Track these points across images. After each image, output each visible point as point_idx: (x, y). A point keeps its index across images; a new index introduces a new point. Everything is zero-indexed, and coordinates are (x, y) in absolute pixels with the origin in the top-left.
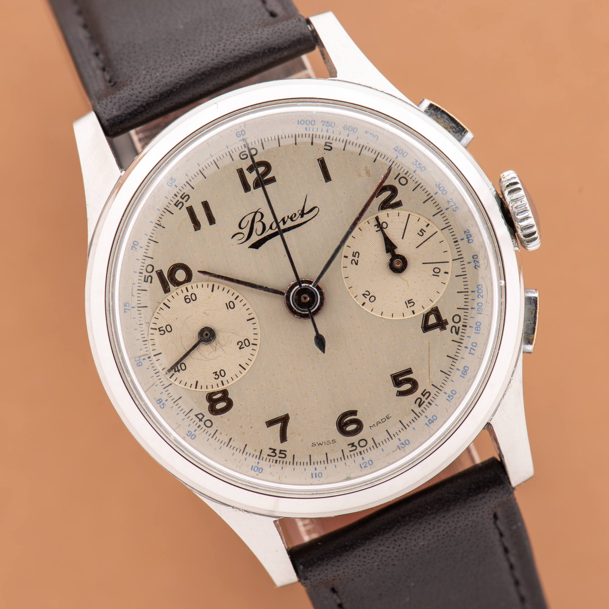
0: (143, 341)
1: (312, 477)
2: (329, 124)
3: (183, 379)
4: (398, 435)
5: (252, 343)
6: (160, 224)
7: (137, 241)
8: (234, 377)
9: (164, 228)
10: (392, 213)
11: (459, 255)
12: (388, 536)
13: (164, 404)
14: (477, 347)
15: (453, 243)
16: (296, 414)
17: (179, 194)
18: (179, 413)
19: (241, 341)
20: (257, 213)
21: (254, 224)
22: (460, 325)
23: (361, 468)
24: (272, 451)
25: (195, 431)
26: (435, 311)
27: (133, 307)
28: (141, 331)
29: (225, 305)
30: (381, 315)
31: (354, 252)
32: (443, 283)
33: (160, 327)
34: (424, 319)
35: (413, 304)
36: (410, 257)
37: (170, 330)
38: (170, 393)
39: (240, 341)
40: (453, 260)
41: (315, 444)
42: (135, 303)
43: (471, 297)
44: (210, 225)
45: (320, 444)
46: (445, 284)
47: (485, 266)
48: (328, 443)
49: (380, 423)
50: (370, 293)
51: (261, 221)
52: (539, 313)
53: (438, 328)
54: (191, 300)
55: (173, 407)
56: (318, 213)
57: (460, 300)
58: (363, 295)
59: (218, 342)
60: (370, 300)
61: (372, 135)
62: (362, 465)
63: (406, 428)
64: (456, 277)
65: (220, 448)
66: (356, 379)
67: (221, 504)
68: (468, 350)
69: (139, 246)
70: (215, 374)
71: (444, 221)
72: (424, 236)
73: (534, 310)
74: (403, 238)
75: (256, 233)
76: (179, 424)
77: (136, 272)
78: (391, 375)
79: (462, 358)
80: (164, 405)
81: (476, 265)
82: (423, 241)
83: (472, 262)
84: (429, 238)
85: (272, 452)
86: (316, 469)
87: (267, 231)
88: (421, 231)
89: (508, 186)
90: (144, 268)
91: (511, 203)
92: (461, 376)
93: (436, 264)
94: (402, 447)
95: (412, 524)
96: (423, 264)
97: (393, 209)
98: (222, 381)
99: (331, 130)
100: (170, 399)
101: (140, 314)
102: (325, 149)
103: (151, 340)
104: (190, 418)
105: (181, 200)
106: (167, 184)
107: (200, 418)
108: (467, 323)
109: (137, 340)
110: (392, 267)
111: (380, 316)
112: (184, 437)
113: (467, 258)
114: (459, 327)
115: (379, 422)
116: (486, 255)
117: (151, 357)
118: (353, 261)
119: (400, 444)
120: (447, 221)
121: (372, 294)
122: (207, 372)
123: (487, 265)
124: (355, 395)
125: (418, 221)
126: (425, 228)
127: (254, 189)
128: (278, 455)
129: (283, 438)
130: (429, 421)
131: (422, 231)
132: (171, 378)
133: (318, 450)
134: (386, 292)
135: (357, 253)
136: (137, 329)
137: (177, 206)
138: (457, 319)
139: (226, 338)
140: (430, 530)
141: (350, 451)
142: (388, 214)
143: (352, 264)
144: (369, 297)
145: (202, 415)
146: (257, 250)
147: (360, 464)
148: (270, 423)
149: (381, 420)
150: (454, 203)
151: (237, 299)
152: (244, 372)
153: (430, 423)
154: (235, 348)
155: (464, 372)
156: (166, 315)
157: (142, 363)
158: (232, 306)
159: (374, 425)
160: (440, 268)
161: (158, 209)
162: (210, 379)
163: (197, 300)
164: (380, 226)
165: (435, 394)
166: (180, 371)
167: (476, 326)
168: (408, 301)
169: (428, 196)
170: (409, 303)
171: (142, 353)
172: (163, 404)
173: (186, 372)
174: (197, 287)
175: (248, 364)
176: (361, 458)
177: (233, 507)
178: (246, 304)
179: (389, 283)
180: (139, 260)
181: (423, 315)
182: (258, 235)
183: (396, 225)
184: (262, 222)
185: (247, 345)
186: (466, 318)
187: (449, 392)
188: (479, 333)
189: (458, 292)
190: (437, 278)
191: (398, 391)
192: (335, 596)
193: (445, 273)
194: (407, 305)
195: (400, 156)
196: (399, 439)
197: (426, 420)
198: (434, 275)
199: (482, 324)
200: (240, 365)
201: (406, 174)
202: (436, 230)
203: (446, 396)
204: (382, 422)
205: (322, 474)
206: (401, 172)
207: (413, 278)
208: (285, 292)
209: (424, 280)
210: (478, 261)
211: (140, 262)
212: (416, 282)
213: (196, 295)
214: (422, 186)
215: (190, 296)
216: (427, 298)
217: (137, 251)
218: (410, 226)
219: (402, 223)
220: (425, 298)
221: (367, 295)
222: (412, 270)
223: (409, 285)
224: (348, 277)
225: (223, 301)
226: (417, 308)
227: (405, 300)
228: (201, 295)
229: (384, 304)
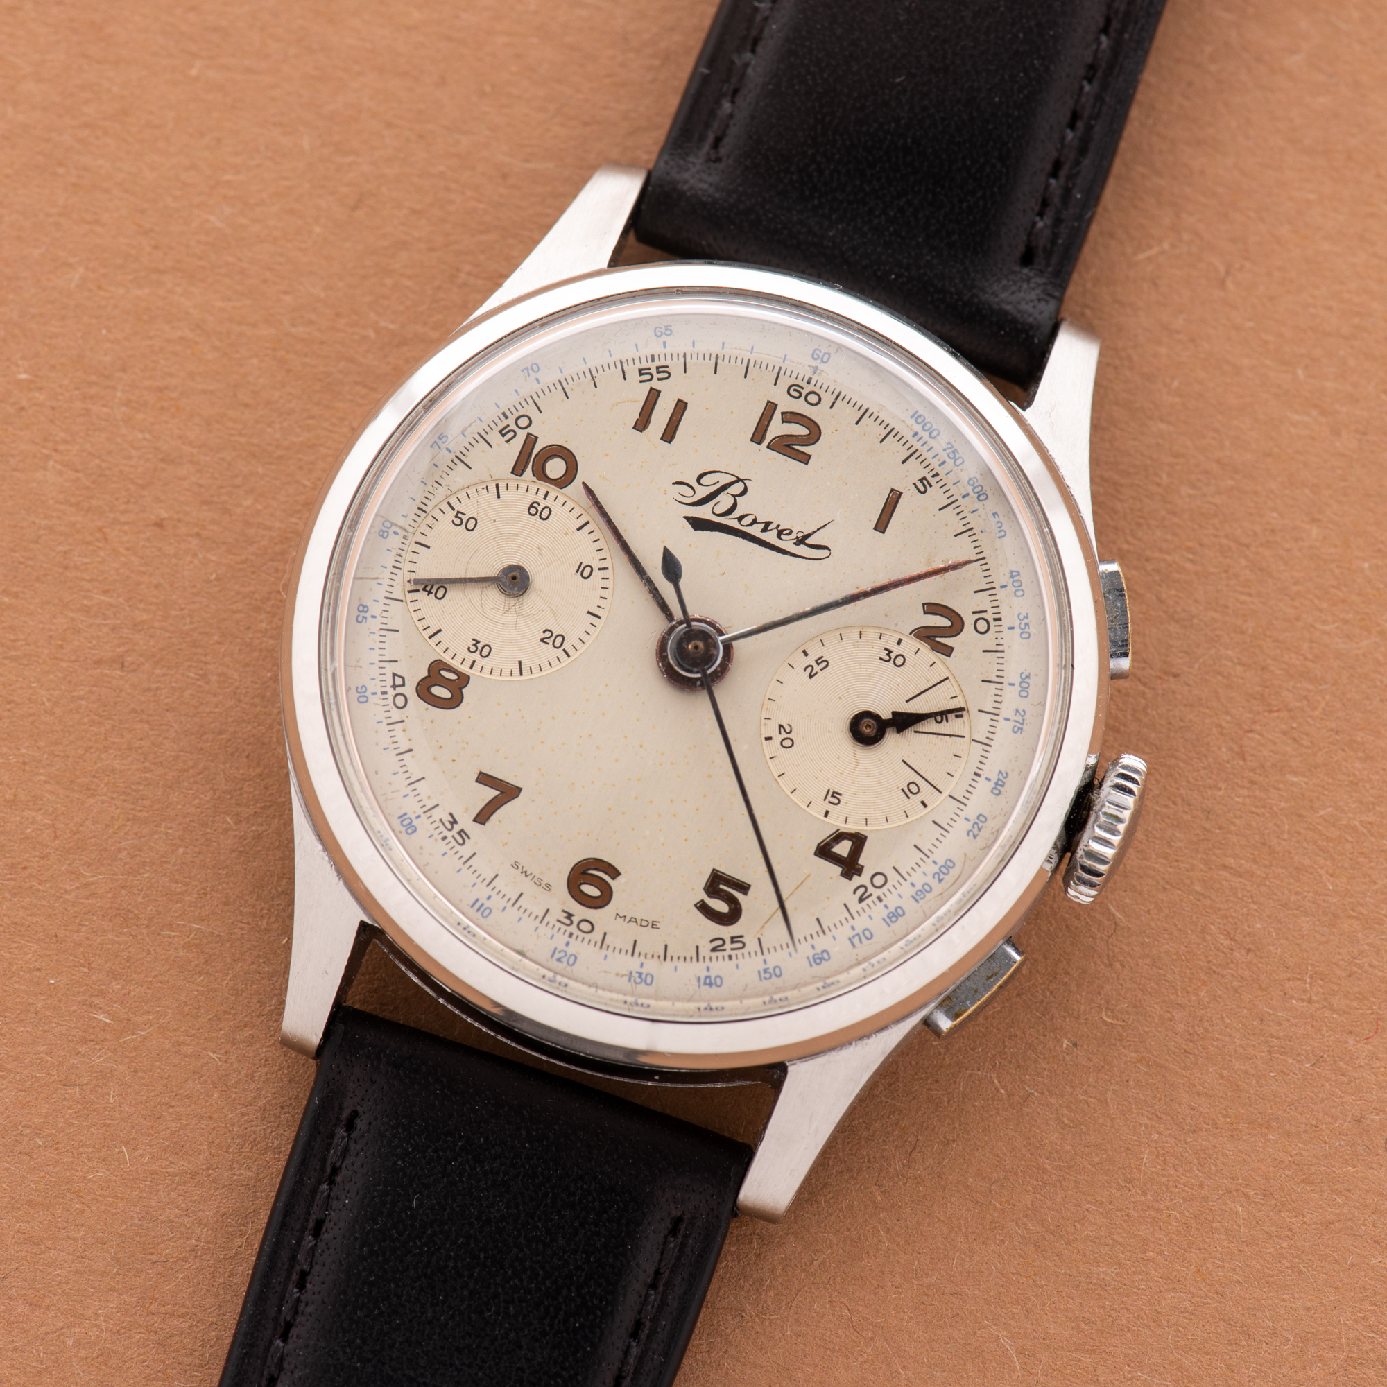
0: (419, 508)
1: (472, 906)
2: (955, 455)
3: (425, 609)
4: (646, 958)
5: (566, 649)
6: (594, 375)
7: (540, 366)
8: (497, 671)
9: (596, 387)
10: (926, 654)
11: (964, 796)
14: (870, 942)
15: (973, 773)
16: (532, 799)
17: (659, 361)
18: (374, 649)
19: (553, 632)
20: (740, 483)
21: (722, 494)
22: (876, 893)
23: (552, 956)
24: (451, 820)
25: (374, 694)
26: (858, 841)
27: (448, 450)
28: (429, 492)
29: (579, 564)
30: (779, 776)
31: (822, 657)
32: (906, 814)
33: (463, 512)
34: (833, 836)
35: (837, 802)
36: (893, 737)
37: (471, 528)
38: (388, 611)
39: (552, 630)
40: (950, 796)
41: (517, 866)
42: (456, 447)
43: (925, 868)
44: (661, 439)
45: (526, 872)
47: (986, 844)
48: (538, 882)
49: (636, 922)
50: (793, 732)
52: (1001, 987)
53: (842, 867)
54: (538, 514)
55: (374, 633)
57: (907, 859)
58: (781, 726)
59: (520, 603)
60: (782, 741)
61: (1000, 524)
62: (557, 952)
63: (665, 959)
64: (932, 823)
65: (385, 749)
68: (852, 933)
69: (537, 376)
70: (474, 642)
71: (988, 732)
72: (940, 725)
73: (997, 976)
74: (908, 701)
76: (359, 664)
77: (499, 408)
78: (714, 870)
79: (834, 938)
80: (364, 619)
81: (973, 832)
82: (932, 732)
83: (971, 823)
84: (944, 735)
86: (489, 898)
90: (517, 414)
92: (808, 959)
93: (921, 779)
94: (635, 981)
96: (902, 763)
97: (933, 650)
98: (474, 662)
99: (948, 465)
100: (380, 619)
101: (451, 469)
102: (915, 484)
103: (433, 517)
104: (382, 671)
105: (653, 371)
106: (655, 329)
107: (397, 683)
108: (886, 897)
109: (412, 498)
110: (856, 723)
111: (776, 776)
112: (350, 688)
113: (971, 811)
115: (636, 919)
116: (999, 830)
117: (409, 539)
118: (810, 669)
119: (637, 972)
120: (991, 736)
121: (793, 735)
122: (466, 631)
124: (639, 849)
125: (952, 698)
126: (951, 717)
127: (768, 447)
128: (454, 832)
129: (482, 817)
130: (707, 977)
131: (944, 716)
132: (410, 594)
133: (515, 878)
134: (814, 751)
135: (825, 663)
136: (426, 484)
137: (641, 374)
138: (879, 880)
139: (536, 609)
141: (558, 921)
142: (919, 649)
143: (805, 670)
144: (785, 735)
145: (404, 681)
146: (693, 530)
147: (556, 949)
148: (484, 779)
149: (642, 920)
150: (1023, 720)
151: (602, 571)
152: (516, 678)
153: (705, 983)
154: (536, 634)
155: (819, 958)
156: (485, 502)
157: (388, 534)
158: (586, 574)
159: (625, 917)
160: (921, 790)
161: (610, 351)
162: (461, 643)
163: (546, 521)
165: (749, 953)
166: (430, 595)
167: (894, 912)
168: (834, 792)
169: (998, 676)
170: (832, 796)
171: (401, 522)
172: (364, 617)
173: (438, 603)
174: (563, 505)
175: (531, 671)
176: (565, 942)
178: (607, 588)
179: (831, 743)
180: (519, 395)
181: (836, 829)
182: (713, 513)
183: (915, 675)
184: (735, 500)
185: (555, 644)
186: (892, 889)
187: (770, 965)
188: (889, 925)
189: (915, 846)
190: (904, 798)
191: (702, 901)
193: (923, 803)
194: (827, 795)
195: (1010, 589)
196: (642, 965)
197: (703, 974)
198: (903, 790)
199: (904, 917)
200: (520, 663)
201: (995, 620)
202: (966, 734)
203: (762, 967)
204: (639, 923)
205: (490, 912)
206: (990, 611)
207: (871, 767)
208: (677, 619)
209: (883, 784)
210: (980, 827)
211: (519, 399)
212: (869, 776)
213: (551, 515)
214: (1003, 657)
215: (542, 507)
216: (864, 813)
217: (527, 381)
218: (933, 694)
219: (927, 680)
220: (860, 809)
221: (785, 731)
222: (880, 756)
223: (855, 771)
224: (781, 682)
225: (581, 556)
226: (838, 813)
227: (830, 787)
228: (558, 521)
229: (797, 764)
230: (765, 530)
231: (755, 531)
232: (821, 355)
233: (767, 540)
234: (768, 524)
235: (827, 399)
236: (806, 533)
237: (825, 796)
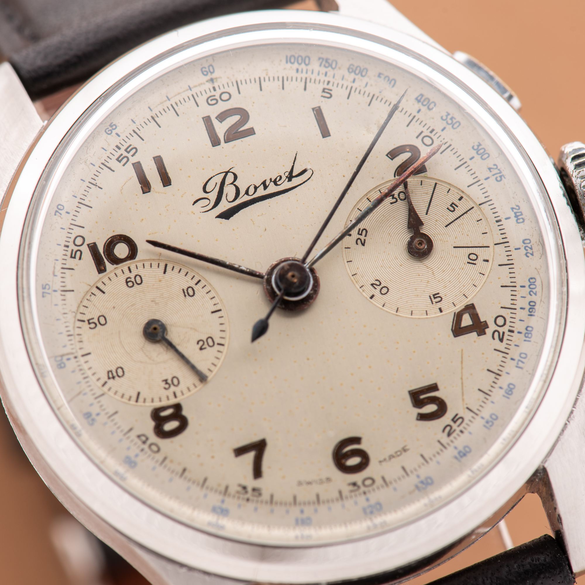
0: (68, 336)
1: (297, 524)
2: (329, 63)
3: (120, 389)
4: (417, 471)
5: (218, 342)
6: (95, 183)
7: (62, 204)
8: (192, 387)
9: (102, 188)
10: (413, 181)
11: (503, 239)
14: (527, 358)
15: (495, 222)
16: (276, 439)
17: (123, 146)
18: (114, 432)
19: (203, 339)
20: (229, 174)
21: (224, 188)
22: (506, 329)
23: (366, 513)
24: (242, 487)
25: (137, 456)
26: (470, 308)
27: (55, 291)
28: (65, 322)
29: (182, 291)
30: (397, 312)
31: (360, 230)
32: (482, 274)
33: (91, 318)
34: (455, 319)
35: (440, 299)
36: (437, 239)
37: (104, 323)
38: (103, 405)
39: (201, 339)
40: (495, 244)
41: (301, 482)
42: (57, 285)
43: (520, 294)
44: (164, 186)
45: (309, 482)
46: (484, 275)
47: (540, 253)
48: (321, 482)
49: (393, 457)
50: (382, 282)
51: (234, 183)
53: (475, 331)
54: (135, 283)
55: (107, 423)
56: (311, 176)
57: (505, 298)
58: (372, 285)
60: (380, 291)
61: (387, 79)
62: (366, 509)
63: (428, 463)
64: (500, 267)
65: (170, 481)
66: (361, 395)
68: (515, 363)
69: (65, 210)
70: (165, 382)
71: (483, 193)
72: (455, 211)
74: (427, 213)
75: (227, 200)
76: (114, 447)
77: (60, 245)
78: (409, 392)
79: (507, 373)
80: (94, 420)
81: (528, 253)
82: (454, 219)
83: (523, 248)
84: (463, 215)
86: (302, 512)
87: (242, 197)
88: (451, 205)
90: (71, 240)
91: (576, 171)
93: (472, 248)
94: (423, 488)
96: (455, 249)
97: (415, 175)
98: (174, 393)
99: (331, 73)
101: (65, 300)
102: (322, 96)
103: (77, 335)
104: (130, 440)
105: (125, 154)
106: (105, 131)
107: (143, 441)
108: (514, 327)
109: (60, 333)
110: (411, 246)
111: (395, 313)
113: (515, 242)
114: (504, 333)
115: (392, 455)
116: (541, 240)
117: (78, 357)
118: (359, 241)
119: (420, 483)
120: (487, 194)
121: (383, 284)
122: (154, 379)
123: (542, 253)
124: (359, 415)
125: (448, 192)
126: (457, 202)
127: (226, 142)
128: (250, 493)
129: (258, 472)
130: (459, 453)
131: (453, 205)
132: (104, 387)
133: (305, 490)
134: (403, 283)
135: (364, 231)
136: (59, 319)
137: (120, 161)
138: (500, 321)
139: (182, 335)
141: (351, 492)
143: (357, 244)
144: (379, 288)
145: (146, 436)
146: (227, 220)
147: (364, 508)
148: (240, 451)
149: (395, 453)
150: (499, 170)
151: (198, 284)
154: (194, 348)
155: (509, 391)
156: (99, 303)
157: (64, 364)
158: (191, 293)
159: (385, 459)
160: (478, 254)
161: (92, 164)
162: (158, 389)
163: (143, 283)
165: (470, 420)
166: (115, 378)
167: (527, 332)
168: (434, 295)
169: (460, 161)
170: (435, 298)
171: (66, 351)
172: (92, 420)
173: (124, 379)
174: (144, 267)
175: (211, 371)
176: (365, 500)
178: (210, 291)
179: (407, 271)
180: (64, 229)
181: (453, 314)
183: (417, 197)
184: (235, 185)
185: (210, 345)
186: (512, 320)
187: (487, 417)
188: (530, 341)
189: (502, 287)
190: (473, 267)
191: (419, 414)
193: (485, 261)
194: (431, 300)
195: (424, 109)
196: (418, 476)
197: (456, 453)
198: (469, 263)
199: (534, 330)
201: (431, 132)
202: (473, 205)
203: (483, 422)
204: (396, 456)
205: (310, 519)
206: (424, 129)
207: (440, 265)
208: (266, 274)
209: (455, 269)
210: (530, 247)
211: (65, 231)
212: (444, 271)
213: (142, 278)
214: (453, 149)
215: (133, 278)
216: (460, 292)
217: (62, 218)
218: (437, 199)
219: (426, 194)
220: (456, 292)
221: (377, 285)
222: (440, 255)
223: (435, 275)
224: (351, 261)
225: (179, 286)
226: (446, 304)
227: (429, 294)
228: (149, 278)
229: (400, 297)
230: (265, 187)
231: (261, 192)
232: (207, 69)
234: (264, 183)
235: (233, 90)
237: (430, 301)
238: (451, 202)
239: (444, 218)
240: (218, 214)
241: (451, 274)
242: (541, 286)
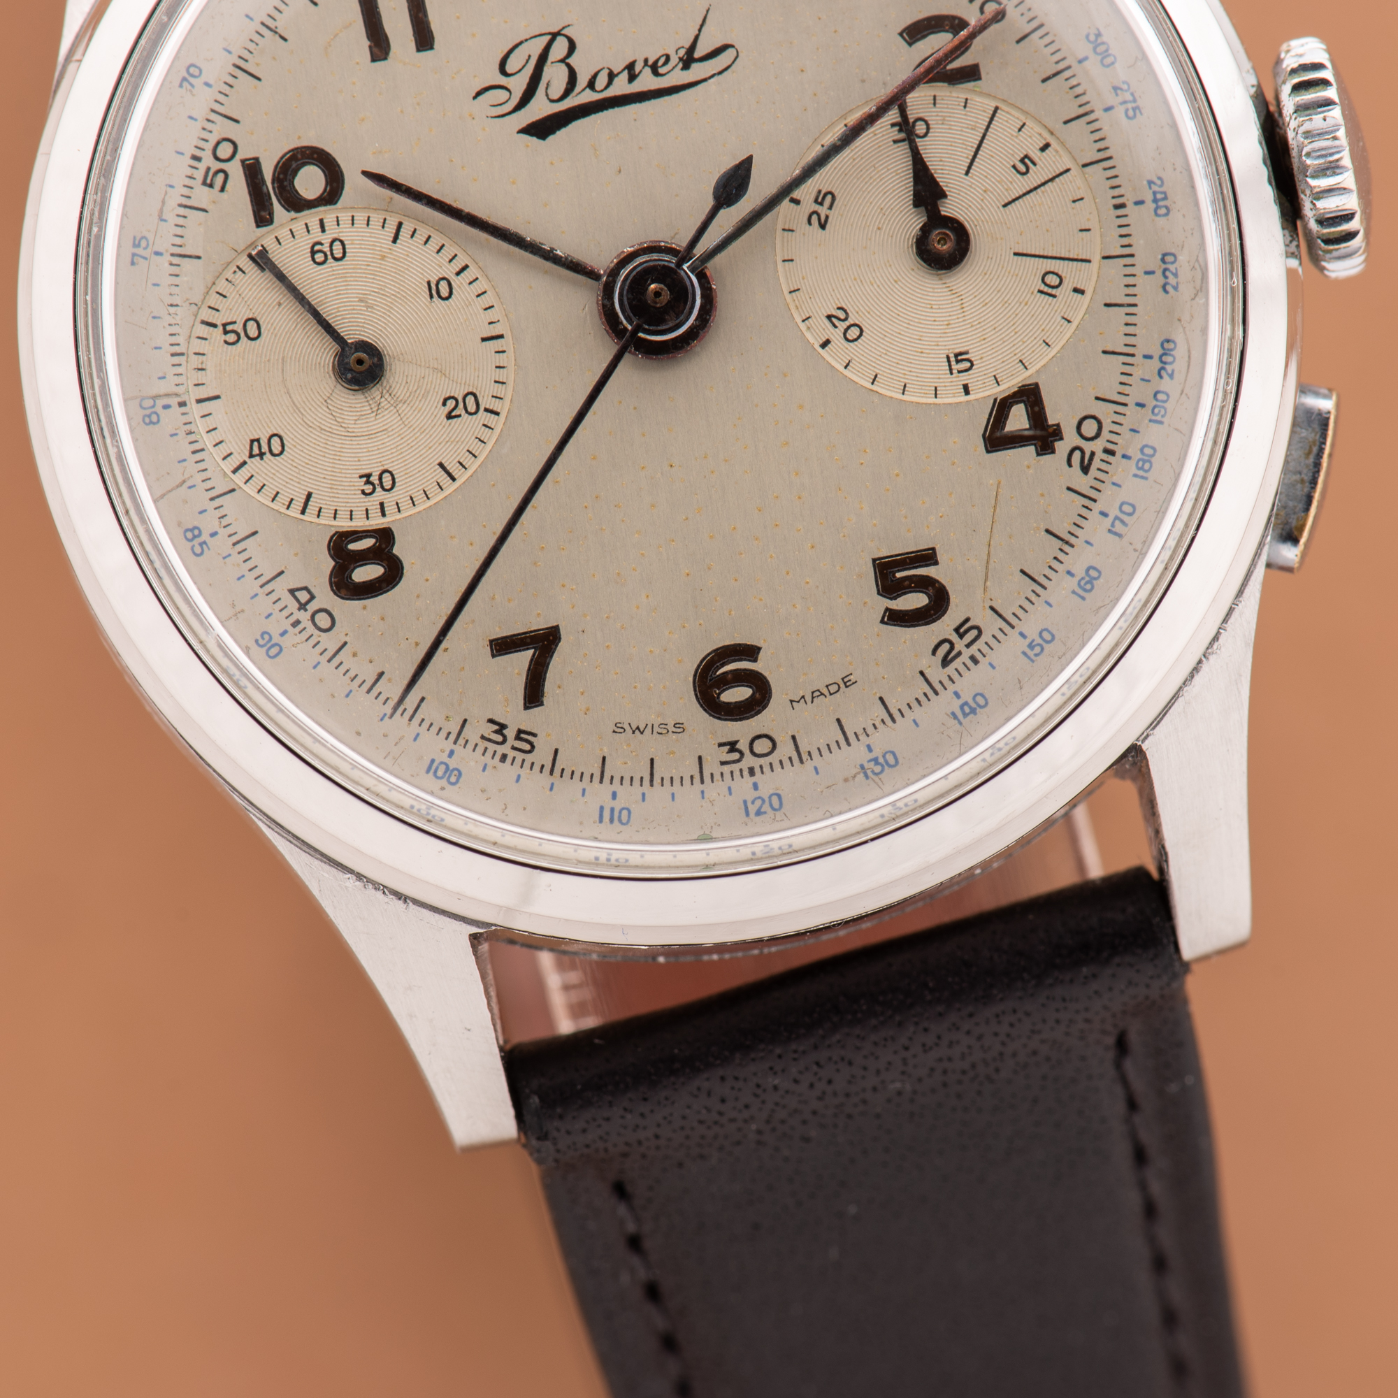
0: (173, 355)
1: (601, 821)
3: (271, 481)
4: (868, 735)
5: (487, 407)
6: (273, 27)
7: (198, 65)
8: (419, 497)
9: (285, 40)
10: (949, 96)
11: (1122, 246)
12: (801, 1048)
13: (205, 543)
14: (1135, 516)
15: (1112, 208)
16: (581, 629)
18: (243, 576)
19: (456, 396)
21: (545, 69)
22: (1098, 446)
23: (747, 814)
24: (496, 727)
25: (284, 633)
26: (1030, 395)
27: (157, 253)
28: (170, 325)
29: (426, 285)
30: (873, 383)
31: (820, 192)
32: (1066, 319)
33: (229, 321)
34: (994, 412)
35: (968, 364)
36: (982, 231)
37: (256, 335)
38: (226, 515)
39: (452, 395)
40: (1105, 258)
41: (622, 728)
42: (165, 242)
43: (1141, 372)
44: (418, 50)
45: (638, 728)
46: (1069, 321)
47: (1195, 288)
48: (663, 730)
49: (822, 694)
50: (850, 314)
51: (567, 61)
52: (1330, 455)
53: (1032, 444)
54: (329, 257)
55: (230, 555)
56: (733, 62)
57: (1108, 376)
58: (829, 317)
59: (387, 388)
60: (845, 334)
62: (749, 804)
63: (894, 720)
64: (1106, 308)
65: (347, 696)
66: (771, 557)
67: (325, 863)
68: (1107, 522)
69: (203, 79)
70: (365, 479)
71: (1096, 141)
72: (1028, 175)
73: (1318, 443)
74: (967, 173)
75: (547, 95)
76: (238, 608)
77: (182, 154)
78: (874, 560)
79: (1087, 542)
80: (204, 546)
81: (1169, 284)
82: (1024, 191)
83: (1159, 273)
84: (1043, 184)
85: (496, 732)
86: (614, 795)
87: (580, 93)
88: (1022, 161)
89: (1294, 71)
90: (209, 147)
91: (1296, 119)
92: (1074, 592)
93: (1054, 261)
94: (873, 772)
95: (874, 1022)
96: (1016, 257)
97: (954, 84)
98: (382, 504)
100: (223, 533)
101: (177, 276)
103: (196, 354)
104: (274, 597)
107: (303, 601)
108: (1116, 444)
109: (156, 348)
110: (923, 248)
111: (869, 385)
112: (248, 646)
113: (1145, 257)
114: (1093, 454)
115: (818, 690)
116: (1201, 259)
117: (188, 403)
118: (814, 217)
119: (870, 761)
120: (1102, 145)
121: (853, 317)
122: (343, 471)
123: (1198, 288)
124: (761, 600)
125: (1020, 130)
126: (1035, 155)
128: (511, 741)
129: (534, 695)
130: (962, 707)
131: (1027, 160)
132: (237, 474)
133: (629, 745)
134: (895, 320)
135: (829, 197)
136: (159, 318)
138: (1089, 428)
139: (413, 381)
140: (926, 1049)
141: (723, 763)
142: (935, 97)
143: (810, 223)
144: (844, 325)
145: (309, 592)
146: (541, 141)
147: (745, 802)
148: (502, 646)
149: (827, 686)
150: (1132, 94)
151: (462, 274)
152: (450, 487)
153: (965, 715)
154: (435, 414)
155: (1087, 583)
156: (250, 290)
157: (158, 416)
158: (445, 293)
159: (803, 697)
160: (1063, 275)
162: (348, 492)
163: (346, 259)
164: (906, 128)
165: (994, 636)
166: (264, 457)
167: (1142, 456)
168: (956, 355)
169: (1057, 62)
170: (958, 361)
171: (163, 387)
172: (201, 544)
173: (281, 461)
174: (353, 224)
175: (464, 466)
176: (750, 785)
177: (360, 876)
178: (485, 292)
179: (908, 295)
180: (196, 120)
181: (992, 401)
183: (953, 134)
184: (568, 66)
185: (469, 410)
186: (1116, 428)
187: (1032, 634)
188: (1146, 478)
189: (1104, 352)
190: (1050, 301)
191: (887, 609)
192: (622, 1210)
193: (1076, 290)
194: (950, 365)
196: (869, 748)
197: (955, 705)
198: (1041, 292)
199: (1157, 454)
200: (441, 465)
202: (1068, 164)
203: (1023, 644)
204: (826, 693)
205: (629, 812)
207: (980, 290)
208: (605, 271)
209: (1010, 302)
210: (1174, 271)
211: (199, 125)
212: (986, 304)
213: (347, 246)
214: (1047, 34)
215: (328, 245)
216: (1013, 354)
217: (193, 95)
218: (993, 142)
219: (972, 129)
220: (1005, 354)
221: (839, 319)
222: (982, 269)
223: (964, 310)
224: (792, 260)
225: (422, 274)
226: (979, 379)
227: (947, 351)
228: (361, 248)
229: (884, 352)
230: (632, 77)
231: (621, 86)
233: (645, 89)
234: (630, 66)
236: (687, 45)
237: (948, 368)
238: (1022, 153)
239: (1003, 186)
240: (524, 124)
241: (1000, 311)
242: (1187, 359)
